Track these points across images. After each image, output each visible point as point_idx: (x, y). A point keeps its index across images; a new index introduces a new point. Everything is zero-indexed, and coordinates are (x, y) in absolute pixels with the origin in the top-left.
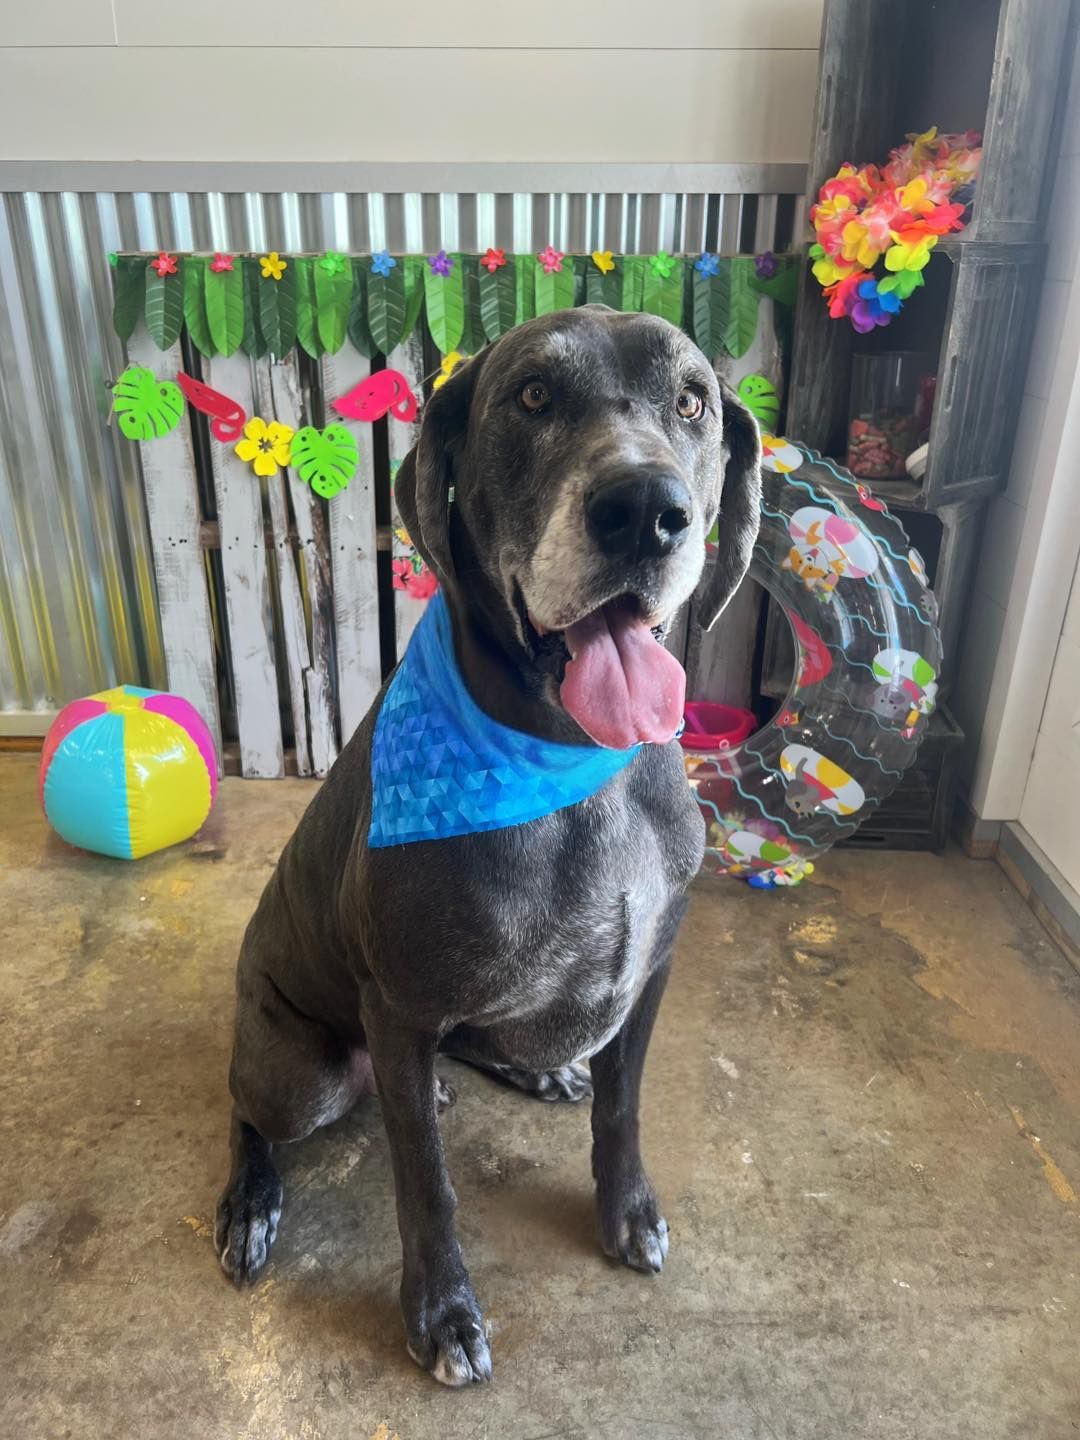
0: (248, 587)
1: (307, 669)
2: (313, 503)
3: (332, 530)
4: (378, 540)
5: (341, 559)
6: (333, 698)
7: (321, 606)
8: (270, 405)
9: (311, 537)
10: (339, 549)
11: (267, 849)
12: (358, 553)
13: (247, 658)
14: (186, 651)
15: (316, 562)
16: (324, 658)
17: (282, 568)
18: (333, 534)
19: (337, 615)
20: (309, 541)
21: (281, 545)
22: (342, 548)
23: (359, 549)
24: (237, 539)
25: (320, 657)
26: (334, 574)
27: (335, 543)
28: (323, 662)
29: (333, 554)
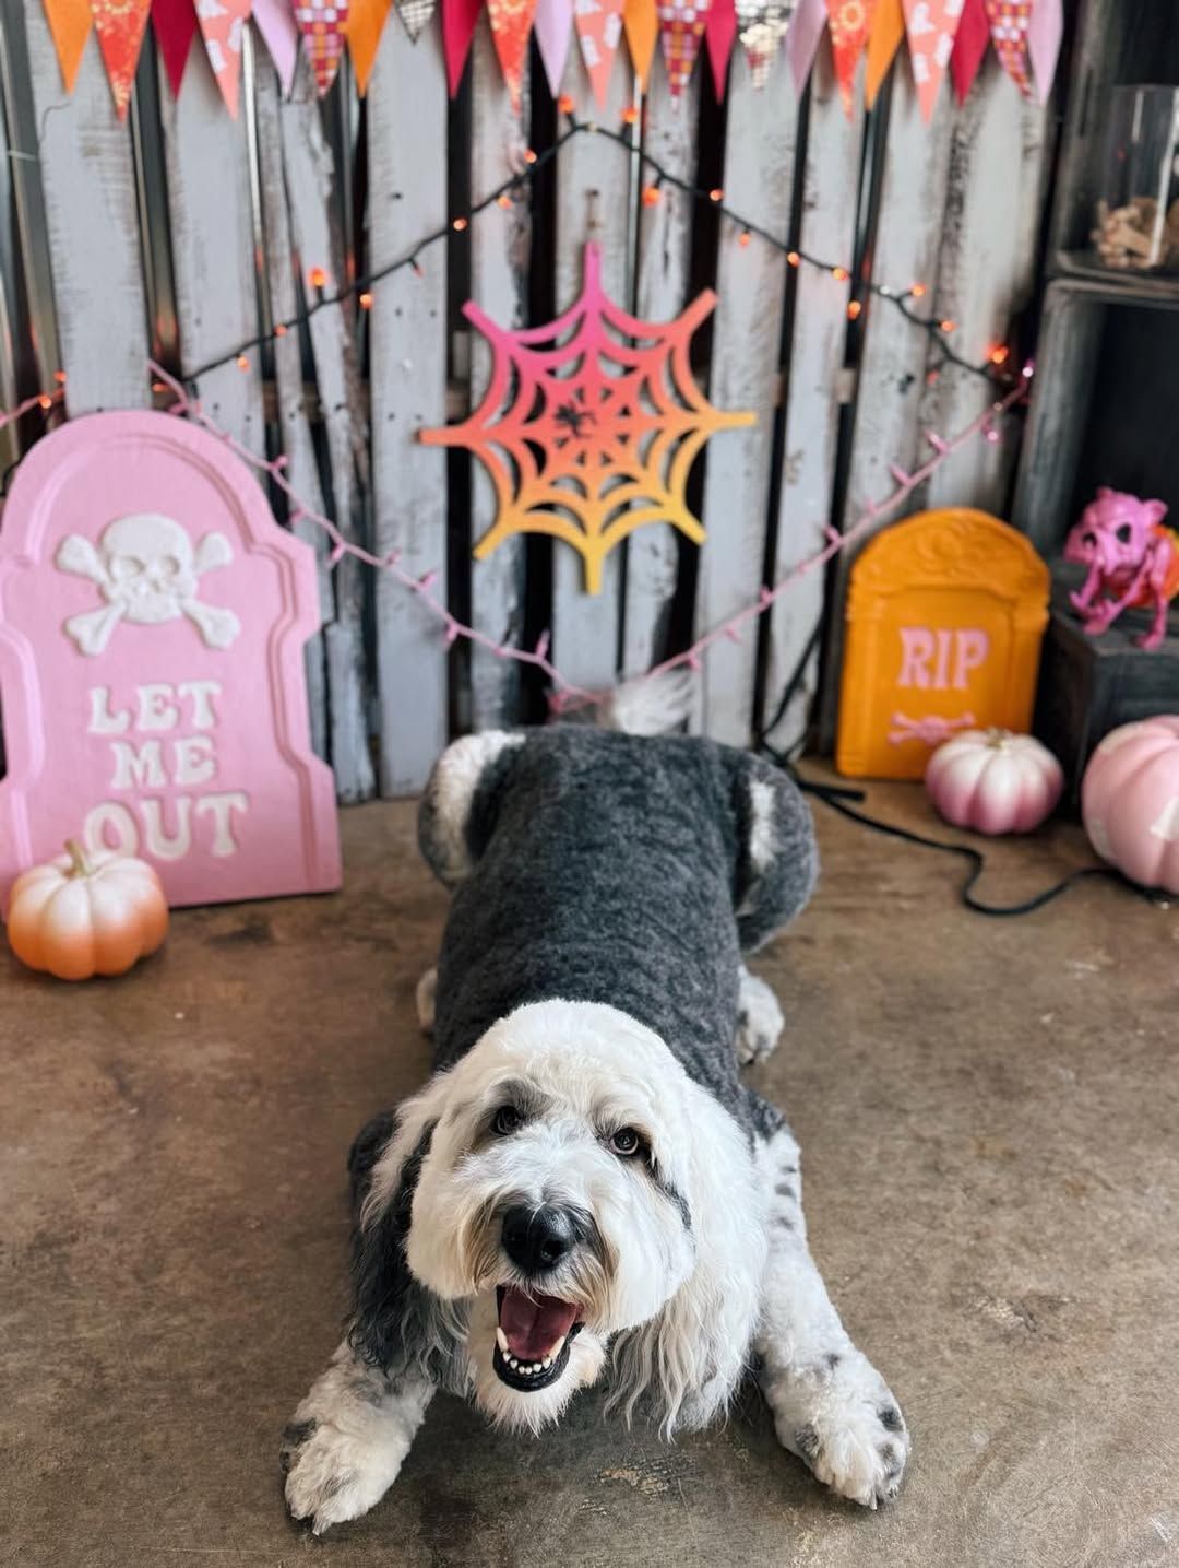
1: (328, 624)
3: (376, 387)
4: (448, 402)
6: (369, 670)
7: (354, 517)
8: (278, 174)
9: (342, 399)
10: (386, 415)
12: (420, 421)
15: (350, 443)
16: (355, 603)
18: (376, 395)
19: (379, 530)
20: (339, 407)
21: (292, 416)
22: (392, 417)
23: (419, 418)
24: (216, 407)
25: (349, 603)
26: (376, 462)
27: (379, 409)
28: (354, 611)
29: (375, 427)
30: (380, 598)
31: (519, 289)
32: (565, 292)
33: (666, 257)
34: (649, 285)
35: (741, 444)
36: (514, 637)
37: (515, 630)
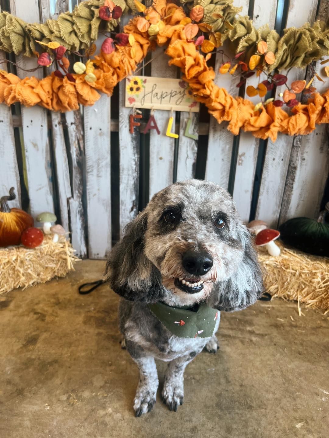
0: (38, 150)
1: (70, 198)
3: (85, 118)
4: (111, 125)
5: (90, 135)
6: (84, 214)
7: (78, 162)
9: (73, 121)
10: (89, 128)
11: (36, 301)
12: (100, 131)
13: (37, 190)
14: (3, 185)
15: (76, 136)
16: (79, 192)
17: (56, 139)
18: (85, 120)
19: (87, 168)
20: (72, 124)
21: (56, 126)
22: (91, 129)
23: (100, 129)
24: (32, 121)
25: (77, 192)
26: (86, 144)
27: (87, 125)
28: (79, 195)
29: (85, 132)
30: (88, 191)
35: (220, 149)
36: (135, 210)
37: (135, 207)
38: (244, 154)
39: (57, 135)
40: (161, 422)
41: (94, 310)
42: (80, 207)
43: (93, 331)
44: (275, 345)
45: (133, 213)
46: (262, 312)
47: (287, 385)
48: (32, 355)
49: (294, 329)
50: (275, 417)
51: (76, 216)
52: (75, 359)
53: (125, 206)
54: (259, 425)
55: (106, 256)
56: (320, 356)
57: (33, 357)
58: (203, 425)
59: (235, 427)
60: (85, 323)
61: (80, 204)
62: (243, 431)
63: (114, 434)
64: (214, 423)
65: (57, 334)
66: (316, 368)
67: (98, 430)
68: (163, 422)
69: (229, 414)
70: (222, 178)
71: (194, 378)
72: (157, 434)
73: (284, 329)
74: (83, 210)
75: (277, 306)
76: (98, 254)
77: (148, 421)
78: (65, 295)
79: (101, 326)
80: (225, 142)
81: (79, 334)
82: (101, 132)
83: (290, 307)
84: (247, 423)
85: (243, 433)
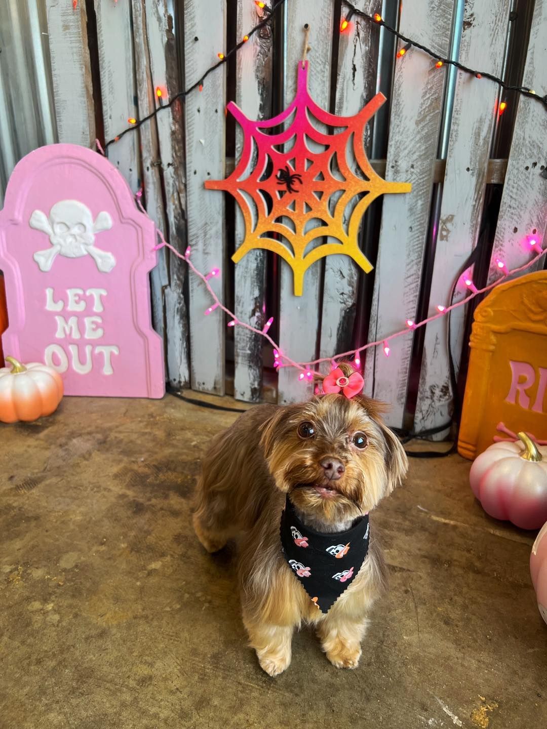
1: (166, 287)
2: (173, 128)
3: (187, 154)
4: (226, 164)
5: (194, 182)
6: (186, 316)
7: (178, 229)
8: (141, 31)
9: (171, 161)
10: (192, 172)
12: (209, 176)
15: (174, 185)
16: (179, 279)
17: (148, 189)
18: (188, 159)
19: (190, 239)
20: (169, 165)
21: (148, 169)
22: (195, 173)
23: (209, 174)
24: (118, 163)
25: (175, 277)
26: (188, 198)
27: (190, 167)
28: (178, 282)
29: (188, 178)
30: (190, 277)
31: (262, 94)
32: (288, 96)
33: (354, 69)
34: (342, 89)
35: (407, 207)
36: (257, 314)
37: (258, 310)
38: (451, 218)
39: (148, 183)
40: (107, 649)
41: (143, 461)
42: (180, 303)
43: (117, 489)
44: (406, 592)
45: (255, 319)
46: (423, 529)
47: (373, 668)
48: (15, 501)
49: (471, 576)
50: (304, 715)
51: (174, 316)
52: (63, 522)
53: (243, 306)
54: (263, 716)
55: (215, 388)
56: (490, 640)
57: (15, 505)
58: (165, 679)
59: (216, 703)
60: (116, 476)
61: (179, 297)
62: (225, 715)
63: (29, 641)
64: (185, 683)
65: (69, 482)
66: (464, 658)
67: (13, 627)
68: (109, 651)
69: (224, 678)
70: (408, 265)
71: (210, 602)
72: (86, 665)
73: (447, 570)
74: (184, 308)
75: (466, 525)
76: (204, 384)
77: (89, 641)
78: (120, 432)
79: (133, 486)
80: (415, 193)
81: (95, 489)
82: (210, 178)
83: (493, 535)
84: (242, 705)
85: (221, 718)
